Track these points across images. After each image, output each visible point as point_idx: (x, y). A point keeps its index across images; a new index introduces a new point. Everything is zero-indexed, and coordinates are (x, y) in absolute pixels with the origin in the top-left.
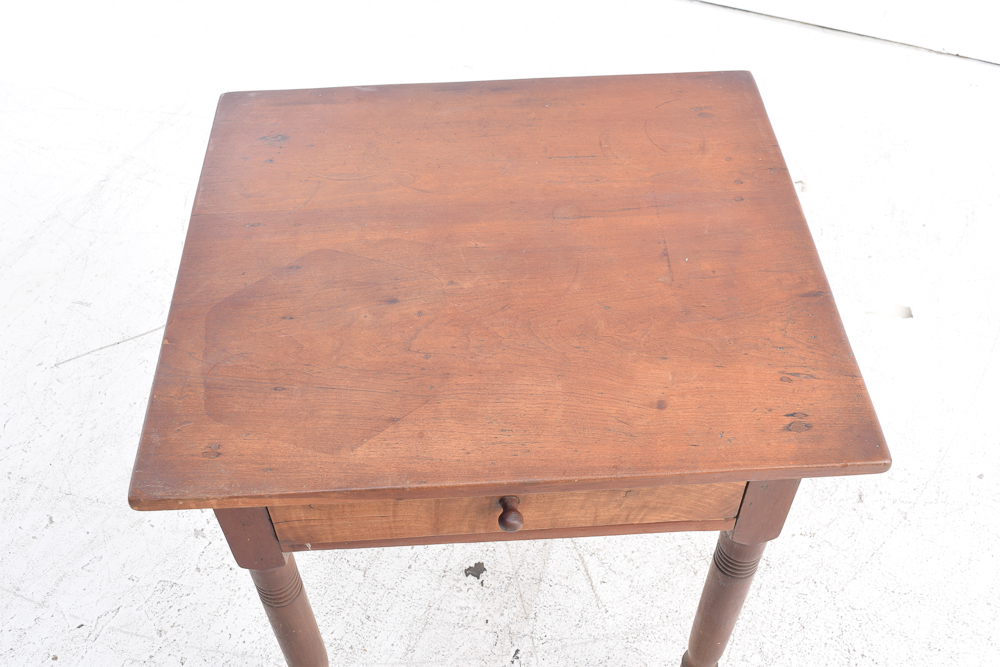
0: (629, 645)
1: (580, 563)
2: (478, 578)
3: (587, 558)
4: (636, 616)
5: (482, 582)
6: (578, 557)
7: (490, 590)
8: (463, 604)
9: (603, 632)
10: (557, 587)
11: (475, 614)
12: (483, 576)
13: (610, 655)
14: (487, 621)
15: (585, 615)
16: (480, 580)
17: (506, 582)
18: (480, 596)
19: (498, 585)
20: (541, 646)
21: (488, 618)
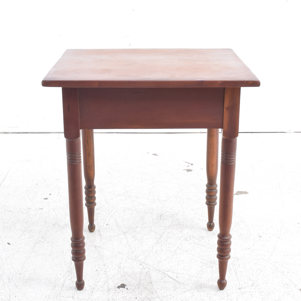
0: (199, 290)
1: (164, 275)
2: (125, 288)
3: (166, 273)
4: (196, 282)
5: (127, 289)
6: (163, 273)
7: (132, 290)
8: (123, 296)
9: (186, 289)
10: (159, 283)
11: (130, 297)
12: (126, 287)
13: (193, 294)
14: (136, 298)
15: (176, 287)
16: (126, 288)
17: (137, 286)
18: (129, 292)
19: (134, 288)
20: (164, 299)
21: (136, 297)
